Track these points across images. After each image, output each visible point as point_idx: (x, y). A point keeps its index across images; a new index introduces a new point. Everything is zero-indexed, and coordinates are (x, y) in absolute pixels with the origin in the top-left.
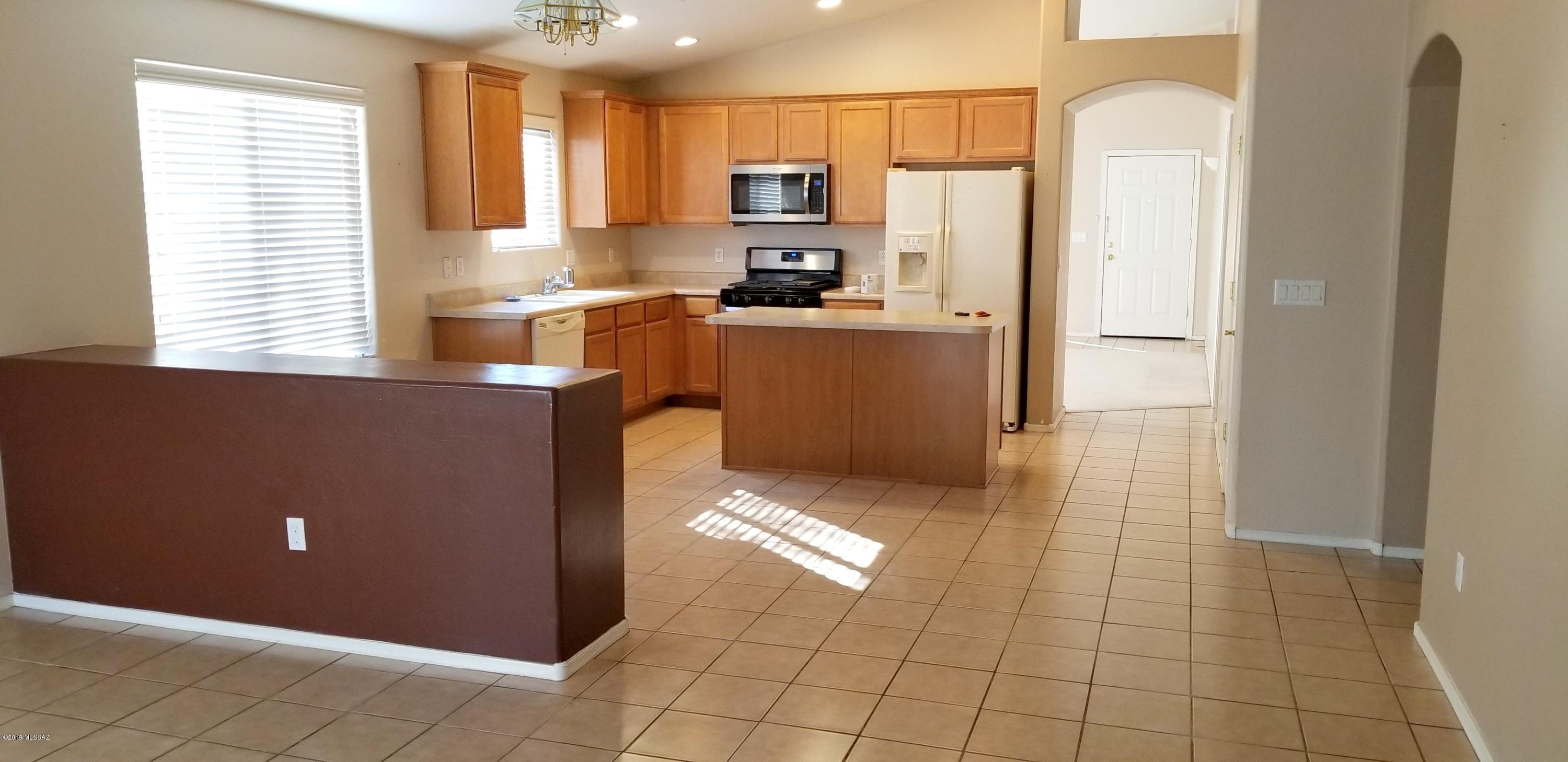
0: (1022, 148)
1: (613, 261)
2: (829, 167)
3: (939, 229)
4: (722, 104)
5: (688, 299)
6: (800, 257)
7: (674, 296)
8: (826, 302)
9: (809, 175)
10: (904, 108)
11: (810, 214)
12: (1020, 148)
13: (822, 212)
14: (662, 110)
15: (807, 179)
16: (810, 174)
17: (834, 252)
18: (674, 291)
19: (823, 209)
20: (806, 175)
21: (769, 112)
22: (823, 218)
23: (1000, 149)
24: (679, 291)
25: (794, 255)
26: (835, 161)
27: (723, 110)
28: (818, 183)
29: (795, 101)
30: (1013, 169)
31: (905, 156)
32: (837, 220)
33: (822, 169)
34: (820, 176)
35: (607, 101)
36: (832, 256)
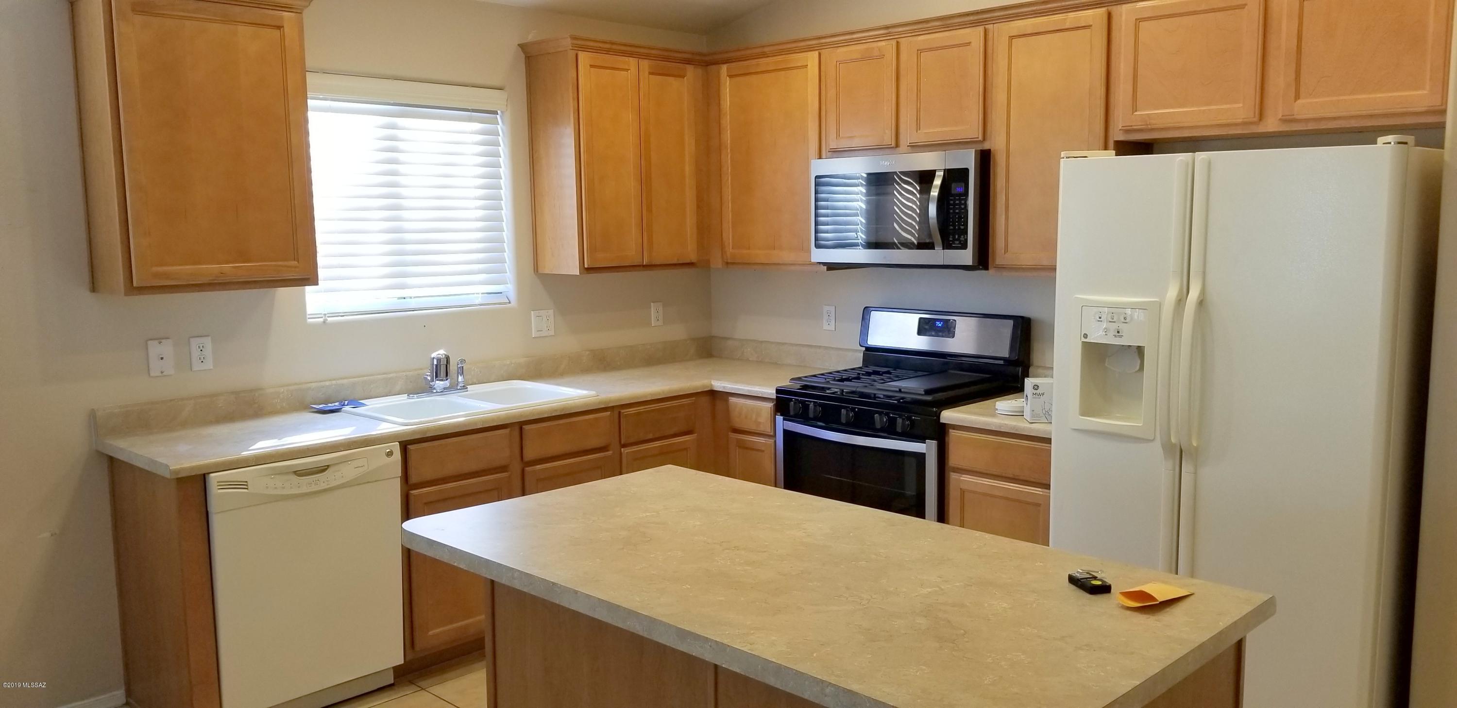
0: (1425, 92)
1: (660, 323)
2: (985, 158)
3: (1172, 293)
4: (810, 49)
5: (733, 400)
6: (947, 330)
7: (713, 394)
8: (950, 430)
9: (942, 173)
10: (1139, 21)
11: (943, 249)
12: (1420, 92)
13: (964, 246)
14: (724, 68)
15: (937, 182)
16: (945, 170)
17: (1011, 323)
18: (711, 385)
19: (966, 240)
20: (937, 173)
21: (882, 56)
22: (966, 256)
23: (1364, 96)
24: (719, 385)
25: (939, 324)
26: (997, 143)
27: (812, 58)
28: (957, 188)
29: (927, 29)
30: (1381, 140)
31: (1137, 124)
32: (999, 260)
33: (968, 160)
34: (963, 174)
35: (582, 56)
36: (1007, 329)
